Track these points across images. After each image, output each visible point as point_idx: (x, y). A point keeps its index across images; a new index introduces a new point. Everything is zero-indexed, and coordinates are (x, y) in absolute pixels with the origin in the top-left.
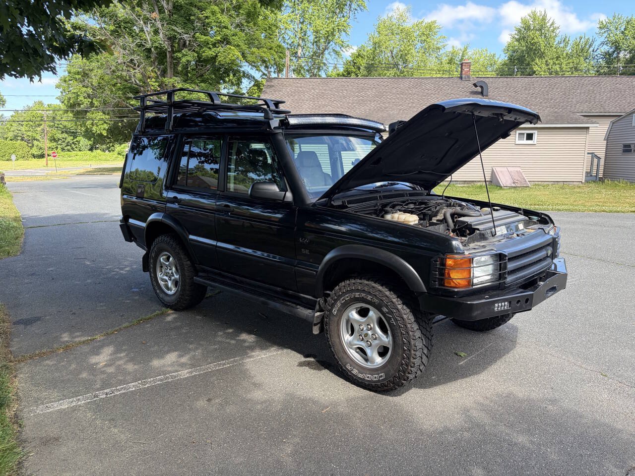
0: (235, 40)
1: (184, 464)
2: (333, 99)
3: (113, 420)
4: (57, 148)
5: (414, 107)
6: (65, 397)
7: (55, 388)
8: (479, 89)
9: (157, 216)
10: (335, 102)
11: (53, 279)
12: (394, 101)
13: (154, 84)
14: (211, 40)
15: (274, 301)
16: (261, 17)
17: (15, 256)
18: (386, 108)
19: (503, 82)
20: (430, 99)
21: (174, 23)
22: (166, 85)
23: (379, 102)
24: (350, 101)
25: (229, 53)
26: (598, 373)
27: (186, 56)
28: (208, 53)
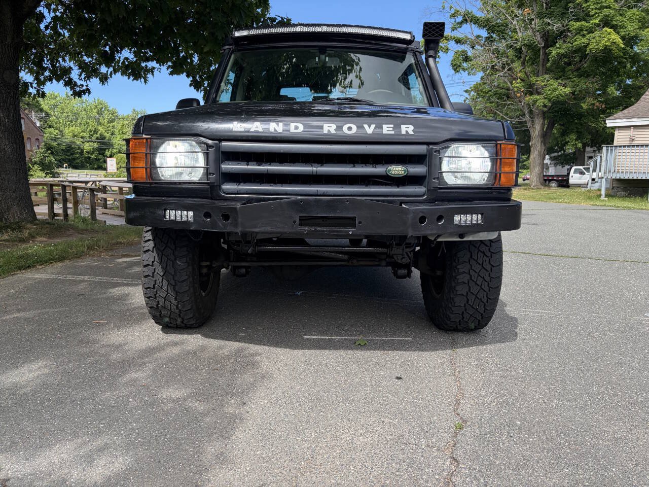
6: (52, 273)
7: (62, 269)
25: (605, 37)
26: (457, 420)
27: (559, 49)
28: (580, 41)
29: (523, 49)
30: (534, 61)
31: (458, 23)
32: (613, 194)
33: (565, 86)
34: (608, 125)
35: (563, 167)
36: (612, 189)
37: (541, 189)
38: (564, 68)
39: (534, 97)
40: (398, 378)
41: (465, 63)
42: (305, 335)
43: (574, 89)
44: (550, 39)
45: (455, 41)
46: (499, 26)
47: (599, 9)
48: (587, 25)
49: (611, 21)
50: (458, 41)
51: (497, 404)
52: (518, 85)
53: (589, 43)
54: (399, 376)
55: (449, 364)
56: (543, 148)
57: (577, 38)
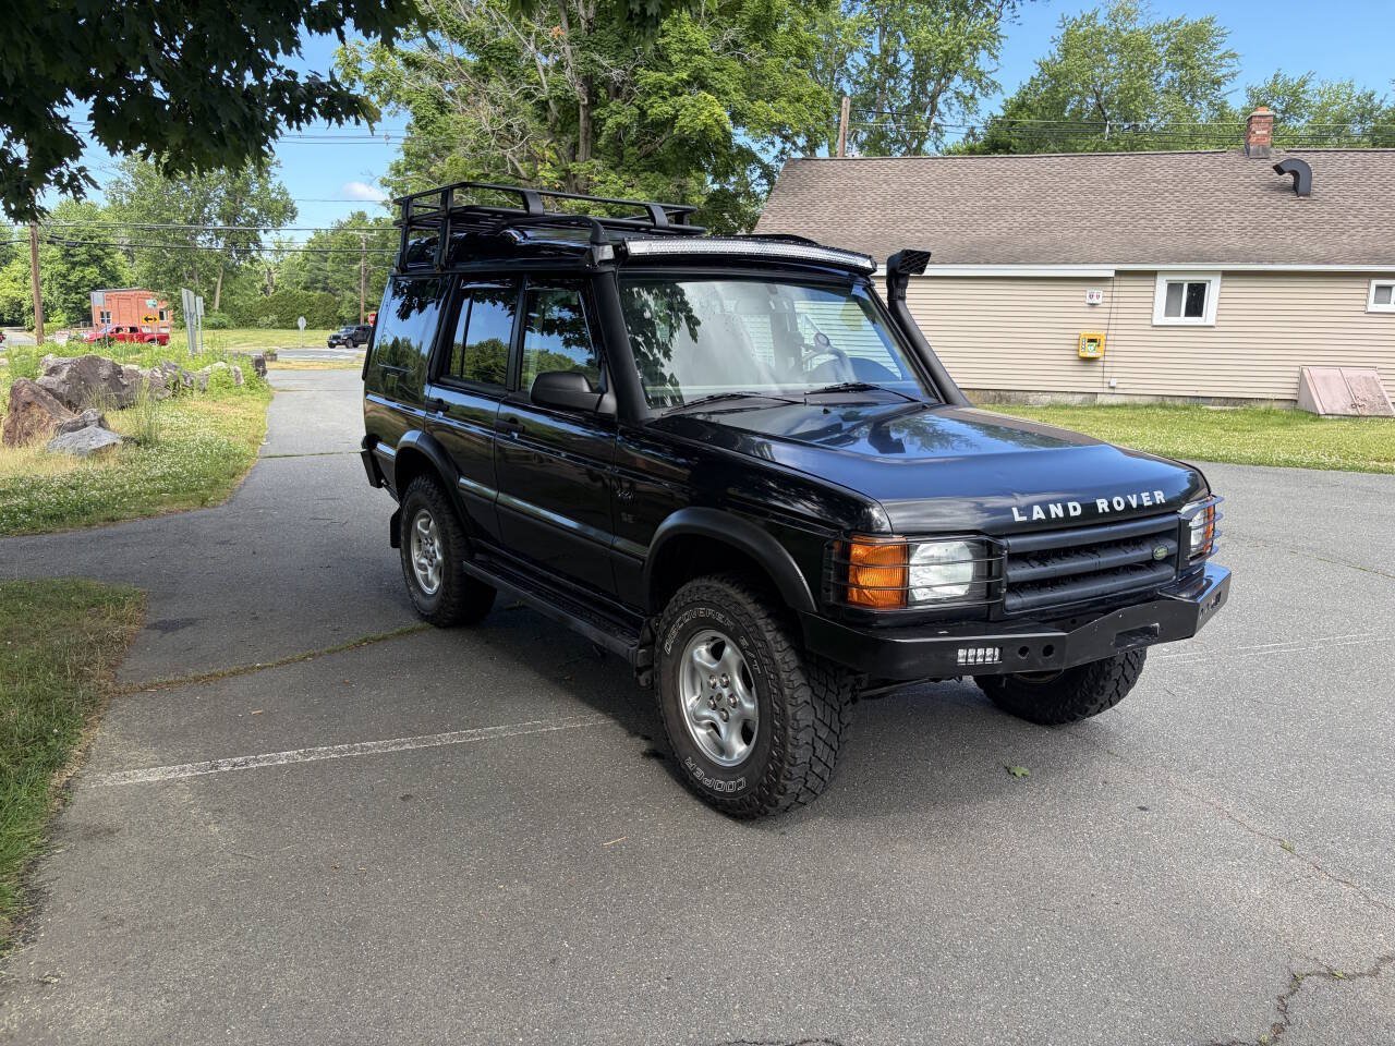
0: (719, 79)
1: (297, 903)
2: (928, 204)
3: (221, 810)
5: (1118, 223)
6: (164, 762)
7: (155, 745)
8: (1289, 179)
9: (413, 436)
10: (932, 211)
11: (254, 553)
12: (1069, 208)
13: (548, 175)
14: (669, 79)
15: (582, 617)
16: (782, 28)
17: (214, 506)
18: (1048, 225)
19: (1353, 163)
20: (1159, 205)
21: (599, 46)
22: (575, 176)
23: (1034, 211)
24: (967, 209)
25: (703, 108)
27: (616, 116)
28: (661, 108)
29: (551, 102)
46: (500, 49)
47: (686, 53)
49: (709, 80)
53: (677, 115)
54: (1138, 806)
57: (653, 102)
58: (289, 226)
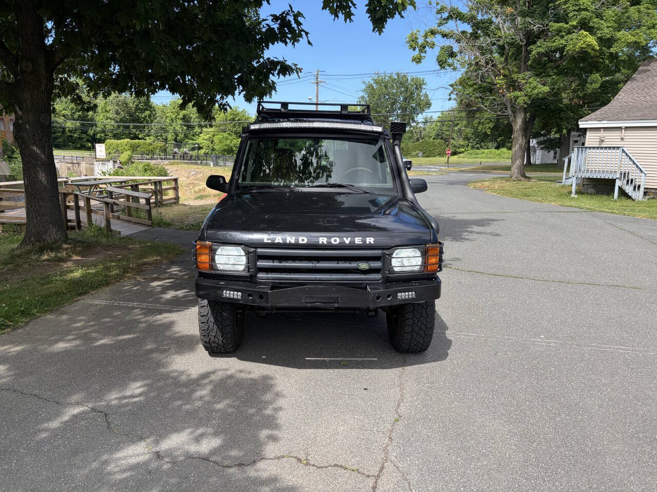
4: (468, 146)
6: (106, 299)
21: (533, 14)
25: (581, 40)
26: (396, 416)
27: (537, 49)
28: (559, 42)
29: (506, 46)
30: (516, 56)
31: (444, 19)
32: (583, 191)
33: (544, 85)
34: (581, 126)
35: (548, 152)
36: (583, 186)
37: (521, 180)
38: (545, 65)
39: (516, 94)
40: (365, 389)
41: (450, 59)
42: (307, 357)
43: (553, 86)
44: (531, 38)
45: (442, 35)
46: (483, 23)
47: (577, 11)
48: (566, 26)
49: (589, 22)
50: (444, 36)
51: (421, 406)
52: (500, 82)
53: (567, 45)
54: (366, 387)
55: (398, 378)
56: (525, 141)
57: (556, 39)
58: (427, 111)
